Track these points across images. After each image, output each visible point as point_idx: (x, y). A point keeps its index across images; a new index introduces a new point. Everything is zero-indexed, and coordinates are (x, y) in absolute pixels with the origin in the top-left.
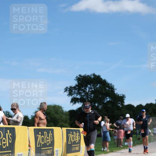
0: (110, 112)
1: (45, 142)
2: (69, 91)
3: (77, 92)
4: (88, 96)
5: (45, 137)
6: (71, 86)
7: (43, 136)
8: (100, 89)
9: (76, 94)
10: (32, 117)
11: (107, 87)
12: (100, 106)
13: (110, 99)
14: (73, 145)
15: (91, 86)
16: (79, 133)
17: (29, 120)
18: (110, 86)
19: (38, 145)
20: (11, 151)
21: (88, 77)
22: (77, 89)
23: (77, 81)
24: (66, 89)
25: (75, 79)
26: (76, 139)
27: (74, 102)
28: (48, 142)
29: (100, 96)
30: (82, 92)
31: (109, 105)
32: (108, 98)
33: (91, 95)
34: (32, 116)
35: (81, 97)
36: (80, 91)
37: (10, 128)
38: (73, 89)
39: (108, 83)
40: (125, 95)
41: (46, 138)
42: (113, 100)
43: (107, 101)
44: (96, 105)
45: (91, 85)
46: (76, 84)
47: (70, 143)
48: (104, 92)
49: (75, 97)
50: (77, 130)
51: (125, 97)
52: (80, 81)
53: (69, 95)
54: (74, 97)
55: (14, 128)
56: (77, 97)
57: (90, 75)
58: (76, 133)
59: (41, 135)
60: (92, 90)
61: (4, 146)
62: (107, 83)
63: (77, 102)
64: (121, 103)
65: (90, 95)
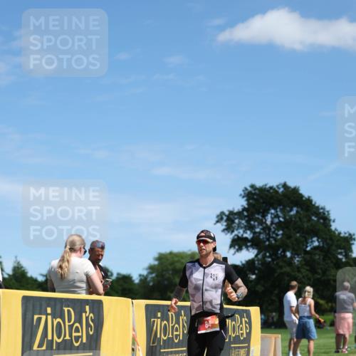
0: (320, 271)
1: (170, 336)
2: (226, 221)
3: (245, 224)
4: (269, 234)
5: (171, 325)
6: (231, 209)
7: (165, 322)
8: (298, 219)
9: (242, 228)
10: (143, 278)
11: (313, 215)
12: (297, 259)
13: (319, 242)
14: (232, 346)
15: (277, 212)
16: (247, 318)
17: (135, 284)
18: (320, 213)
19: (153, 343)
20: (91, 354)
21: (271, 191)
22: (246, 216)
23: (245, 198)
24: (220, 217)
25: (241, 195)
26: (240, 332)
27: (237, 247)
28: (177, 336)
29: (298, 235)
30: (256, 223)
31: (317, 257)
32: (315, 239)
33: (276, 232)
34: (140, 275)
35: (253, 237)
36: (252, 223)
37: (92, 300)
38: (236, 217)
39: (317, 205)
40: (354, 235)
41: (173, 327)
42: (327, 244)
43: (312, 246)
44: (288, 254)
45: (278, 210)
46: (242, 206)
47: (227, 340)
48: (305, 225)
49: (240, 235)
50: (243, 310)
51: (354, 239)
52: (253, 199)
53: (226, 232)
54: (238, 236)
55: (100, 302)
56: (245, 235)
57: (275, 186)
58: (242, 317)
59: (162, 320)
60: (280, 221)
61: (77, 342)
62: (314, 205)
63: (244, 247)
64: (345, 252)
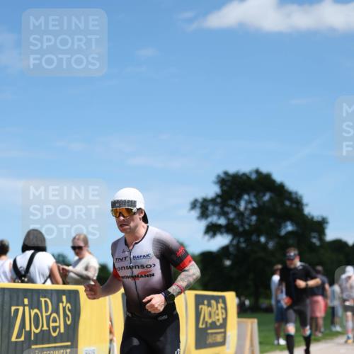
2: (200, 208)
3: (219, 211)
4: (242, 220)
6: (205, 197)
8: (271, 205)
9: (216, 214)
11: (286, 199)
13: (293, 227)
15: (250, 197)
16: (223, 303)
18: (293, 198)
20: (69, 344)
21: (244, 178)
22: (219, 203)
23: (218, 185)
24: (193, 205)
26: (217, 318)
27: (211, 233)
29: (272, 220)
30: (230, 210)
32: (288, 223)
33: (250, 217)
35: (228, 223)
36: (226, 209)
39: (290, 190)
40: (327, 218)
42: (301, 229)
43: (286, 231)
44: (263, 239)
45: (252, 195)
46: (215, 193)
47: (204, 326)
48: (279, 210)
50: (218, 296)
51: (327, 223)
52: (226, 185)
53: (200, 219)
54: (212, 223)
55: (76, 293)
56: (219, 222)
57: (247, 173)
58: (217, 303)
60: (254, 207)
62: (287, 190)
64: (319, 235)
65: (248, 218)
